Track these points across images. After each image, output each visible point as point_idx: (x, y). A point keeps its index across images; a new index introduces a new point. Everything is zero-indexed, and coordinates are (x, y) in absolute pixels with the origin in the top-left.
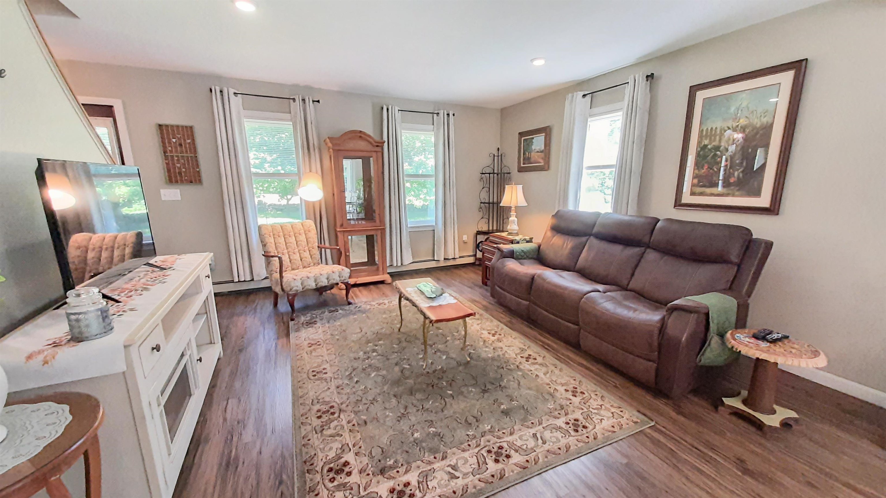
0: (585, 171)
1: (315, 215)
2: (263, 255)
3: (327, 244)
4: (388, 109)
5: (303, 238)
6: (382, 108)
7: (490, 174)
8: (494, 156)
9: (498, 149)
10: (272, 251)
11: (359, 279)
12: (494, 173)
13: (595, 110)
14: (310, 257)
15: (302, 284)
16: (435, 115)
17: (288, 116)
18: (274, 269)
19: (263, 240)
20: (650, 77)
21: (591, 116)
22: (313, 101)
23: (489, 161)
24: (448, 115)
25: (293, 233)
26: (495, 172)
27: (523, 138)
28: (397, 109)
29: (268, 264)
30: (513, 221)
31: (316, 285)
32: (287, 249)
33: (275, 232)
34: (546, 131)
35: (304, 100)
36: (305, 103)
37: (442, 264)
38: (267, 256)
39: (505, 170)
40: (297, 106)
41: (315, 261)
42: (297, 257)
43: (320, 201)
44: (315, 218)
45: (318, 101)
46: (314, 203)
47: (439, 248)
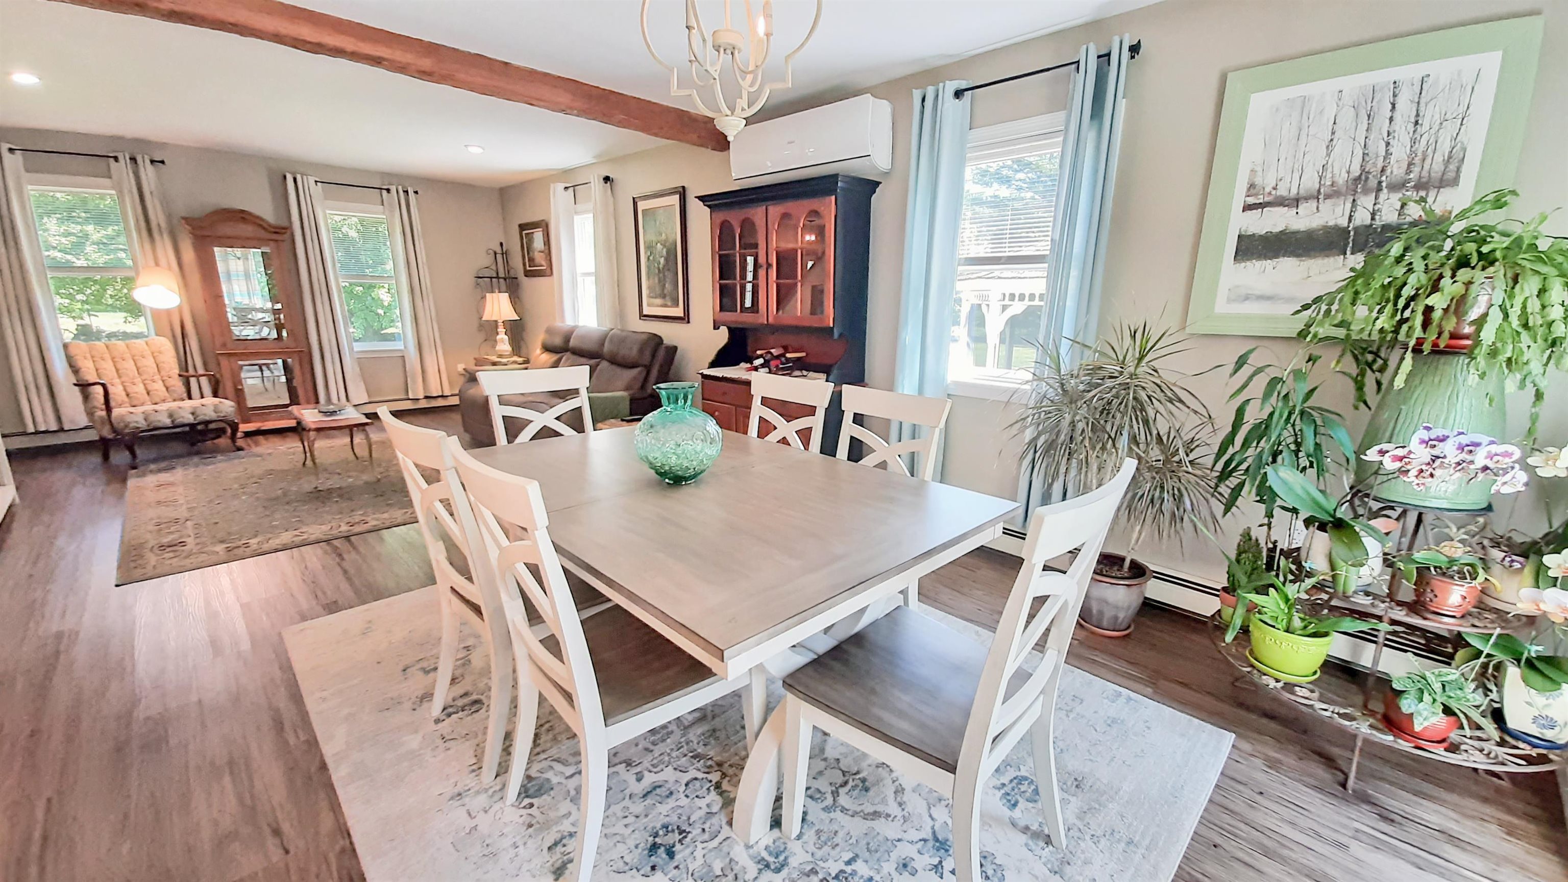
0: (580, 279)
1: (172, 330)
2: (75, 385)
3: (201, 371)
4: (295, 180)
5: (149, 363)
6: (285, 177)
7: (491, 278)
8: (495, 253)
9: (501, 244)
10: (91, 377)
11: (266, 423)
12: (498, 277)
13: (579, 207)
14: (164, 389)
15: (145, 420)
16: (384, 192)
17: (106, 181)
18: (96, 404)
19: (73, 364)
20: (607, 179)
21: (576, 213)
22: (152, 162)
23: (488, 261)
24: (406, 192)
25: (128, 355)
26: (502, 274)
27: (524, 232)
28: (312, 180)
29: (86, 397)
30: (502, 340)
31: (173, 422)
32: (120, 377)
33: (94, 353)
34: (544, 225)
35: (133, 159)
36: (136, 163)
37: (423, 404)
38: (84, 387)
39: (512, 274)
40: (122, 169)
41: (175, 396)
42: (140, 388)
43: (180, 308)
44: (174, 336)
45: (163, 162)
46: (168, 312)
47: (414, 382)
